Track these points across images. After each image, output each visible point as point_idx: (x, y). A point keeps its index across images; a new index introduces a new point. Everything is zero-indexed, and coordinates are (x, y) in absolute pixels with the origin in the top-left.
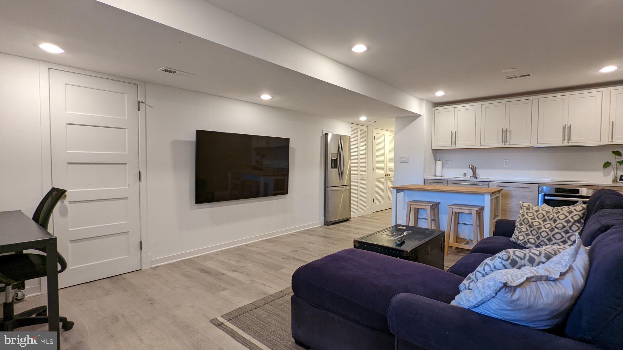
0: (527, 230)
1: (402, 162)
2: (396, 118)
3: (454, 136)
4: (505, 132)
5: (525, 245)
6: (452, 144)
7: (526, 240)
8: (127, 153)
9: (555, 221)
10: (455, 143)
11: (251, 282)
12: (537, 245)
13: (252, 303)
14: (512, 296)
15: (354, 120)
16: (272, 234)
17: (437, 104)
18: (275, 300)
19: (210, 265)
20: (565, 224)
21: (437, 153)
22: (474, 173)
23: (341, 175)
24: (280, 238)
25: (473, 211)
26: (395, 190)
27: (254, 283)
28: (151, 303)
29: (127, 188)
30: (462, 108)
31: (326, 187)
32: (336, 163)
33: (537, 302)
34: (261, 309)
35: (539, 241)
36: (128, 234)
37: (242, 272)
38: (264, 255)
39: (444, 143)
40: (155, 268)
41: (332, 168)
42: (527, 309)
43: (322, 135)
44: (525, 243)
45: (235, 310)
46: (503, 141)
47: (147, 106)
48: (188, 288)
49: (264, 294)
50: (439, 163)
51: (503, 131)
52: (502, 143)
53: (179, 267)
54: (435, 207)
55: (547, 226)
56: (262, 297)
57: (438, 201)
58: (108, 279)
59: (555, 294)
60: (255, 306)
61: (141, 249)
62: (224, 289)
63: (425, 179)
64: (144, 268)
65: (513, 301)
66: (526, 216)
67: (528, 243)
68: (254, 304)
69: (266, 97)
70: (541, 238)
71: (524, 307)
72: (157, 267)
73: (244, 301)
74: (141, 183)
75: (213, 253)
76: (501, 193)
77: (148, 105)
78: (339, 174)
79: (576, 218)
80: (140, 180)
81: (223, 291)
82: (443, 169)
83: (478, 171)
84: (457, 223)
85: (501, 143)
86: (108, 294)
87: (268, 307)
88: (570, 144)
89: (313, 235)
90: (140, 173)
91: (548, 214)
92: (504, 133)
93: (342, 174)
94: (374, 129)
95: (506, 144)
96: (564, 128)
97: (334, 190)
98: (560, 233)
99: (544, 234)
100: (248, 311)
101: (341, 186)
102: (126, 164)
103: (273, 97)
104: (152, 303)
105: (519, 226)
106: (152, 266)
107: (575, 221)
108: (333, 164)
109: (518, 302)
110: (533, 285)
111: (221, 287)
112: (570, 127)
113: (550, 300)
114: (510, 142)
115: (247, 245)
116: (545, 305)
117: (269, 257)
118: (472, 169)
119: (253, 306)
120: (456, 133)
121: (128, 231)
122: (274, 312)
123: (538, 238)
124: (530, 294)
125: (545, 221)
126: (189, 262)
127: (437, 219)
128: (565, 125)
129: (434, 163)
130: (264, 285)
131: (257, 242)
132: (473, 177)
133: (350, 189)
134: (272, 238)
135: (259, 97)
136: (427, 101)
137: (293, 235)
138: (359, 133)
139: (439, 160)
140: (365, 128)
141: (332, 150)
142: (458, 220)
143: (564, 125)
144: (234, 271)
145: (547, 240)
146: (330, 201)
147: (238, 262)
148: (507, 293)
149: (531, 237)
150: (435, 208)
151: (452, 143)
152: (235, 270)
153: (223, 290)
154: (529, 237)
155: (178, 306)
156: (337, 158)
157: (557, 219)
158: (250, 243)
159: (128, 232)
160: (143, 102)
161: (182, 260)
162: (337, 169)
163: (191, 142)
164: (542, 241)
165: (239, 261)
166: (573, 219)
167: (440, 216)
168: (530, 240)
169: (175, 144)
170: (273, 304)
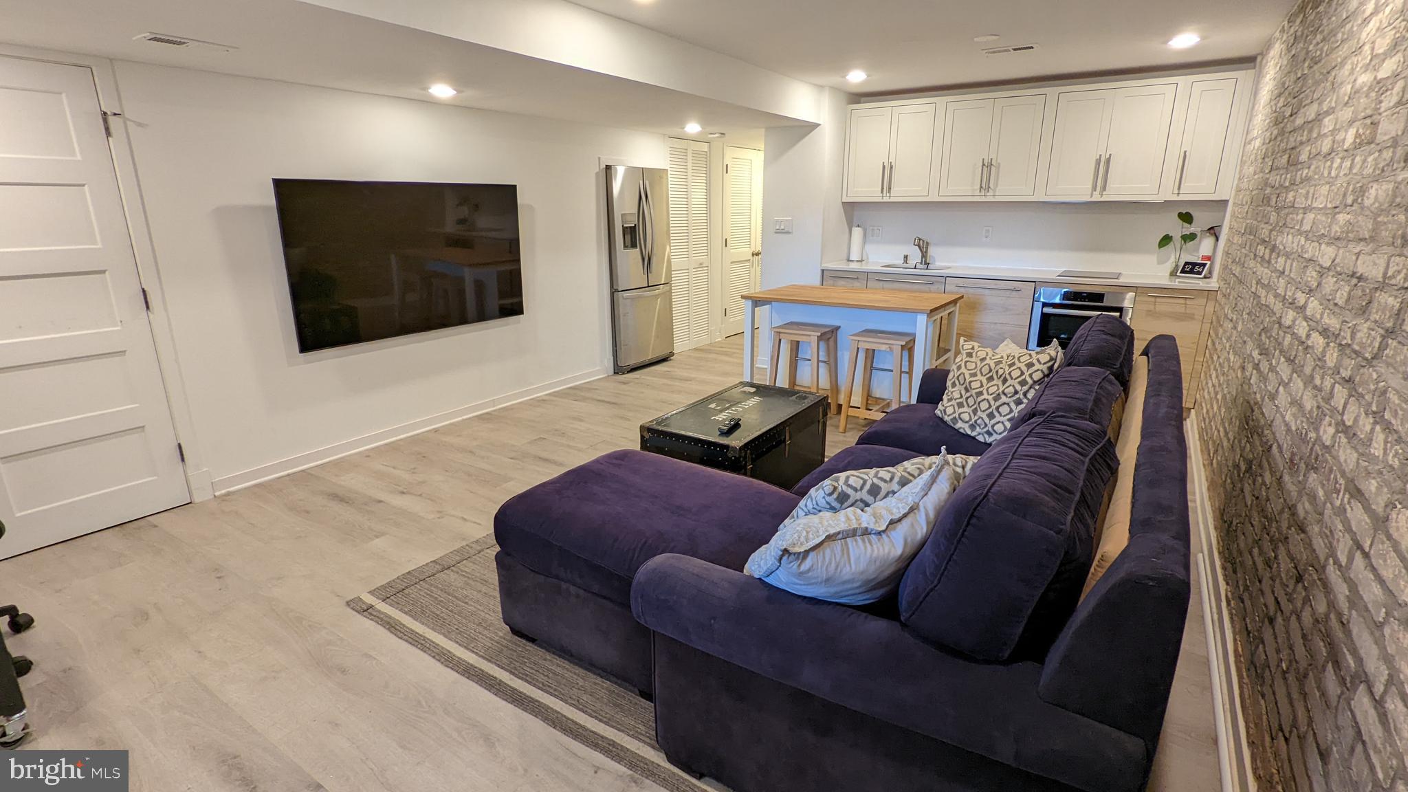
0: (961, 397)
1: (778, 232)
2: (767, 129)
3: (888, 171)
4: (988, 166)
5: (954, 424)
6: (882, 192)
7: (956, 415)
8: (100, 246)
9: (1005, 381)
10: (890, 188)
11: (438, 516)
12: (972, 425)
13: (434, 561)
14: (799, 565)
15: (675, 131)
16: (494, 402)
17: (858, 97)
18: (482, 550)
19: (352, 481)
20: (1018, 387)
21: (854, 212)
22: (924, 255)
23: (647, 262)
24: (512, 409)
25: (894, 347)
26: (750, 302)
27: (443, 517)
28: (218, 575)
29: (119, 328)
30: (908, 109)
31: (614, 291)
32: (633, 236)
33: (841, 572)
34: (452, 571)
35: (976, 418)
36: (143, 431)
37: (420, 495)
38: (471, 452)
39: (866, 189)
40: (225, 498)
41: (625, 247)
42: (825, 581)
43: (598, 170)
44: (954, 421)
45: (398, 578)
46: (981, 187)
47: (128, 123)
48: (300, 537)
49: (464, 539)
50: (857, 232)
51: (984, 165)
52: (980, 191)
53: (281, 491)
54: (829, 336)
55: (992, 390)
56: (457, 546)
57: (836, 323)
58: (117, 528)
59: (871, 557)
60: (442, 566)
61: (183, 460)
62: (382, 534)
63: (823, 271)
64: (197, 499)
65: (802, 573)
66: (963, 370)
67: (960, 421)
68: (440, 561)
69: (442, 91)
70: (979, 413)
71: (820, 580)
72: (228, 494)
73: (417, 558)
74: (153, 313)
75: (360, 453)
76: (958, 305)
77: (134, 122)
78: (643, 259)
79: (1037, 376)
80: (148, 307)
81: (377, 540)
82: (867, 247)
83: (932, 251)
84: (870, 368)
85: (977, 193)
86: (120, 565)
87: (467, 566)
88: (1104, 198)
89: (584, 399)
90: (144, 291)
91: (998, 367)
92: (985, 169)
93: (649, 259)
94: (725, 147)
95: (988, 194)
96: (1098, 162)
97: (632, 298)
98: (1008, 404)
99: (984, 405)
100: (424, 577)
101: (648, 286)
102: (103, 272)
103: (458, 91)
104: (222, 575)
105: (950, 389)
106: (217, 494)
107: (1035, 382)
108: (628, 237)
109: (810, 574)
110: (838, 545)
111: (372, 530)
112: (1108, 161)
113: (862, 567)
114: (994, 191)
115: (436, 431)
116: (853, 574)
117: (483, 458)
118: (920, 247)
119: (437, 566)
120: (891, 167)
121: (141, 425)
122: (478, 575)
123: (975, 411)
124: (830, 559)
125: (990, 379)
126: (304, 477)
127: (832, 360)
128: (1101, 155)
129: (847, 230)
130: (465, 520)
131: (458, 422)
132: (921, 263)
133: (670, 291)
134: (495, 411)
135: (426, 89)
136: (836, 90)
137: (542, 401)
138: (690, 158)
139: (858, 226)
140: (705, 147)
141: (625, 208)
142: (872, 362)
143: (1098, 157)
144: (403, 493)
145: (988, 415)
146: (622, 321)
147: (413, 473)
148: (791, 562)
149: (965, 409)
150: (829, 339)
151: (883, 188)
152: (405, 491)
153: (377, 537)
154: (962, 410)
155: (279, 578)
156: (636, 223)
157: (1008, 377)
158: (443, 426)
159: (143, 427)
160: (115, 114)
161: (288, 475)
162: (638, 249)
163: (266, 209)
164: (980, 417)
165: (415, 469)
166: (1032, 378)
167: (839, 354)
168: (962, 416)
169: (225, 216)
170: (478, 559)
